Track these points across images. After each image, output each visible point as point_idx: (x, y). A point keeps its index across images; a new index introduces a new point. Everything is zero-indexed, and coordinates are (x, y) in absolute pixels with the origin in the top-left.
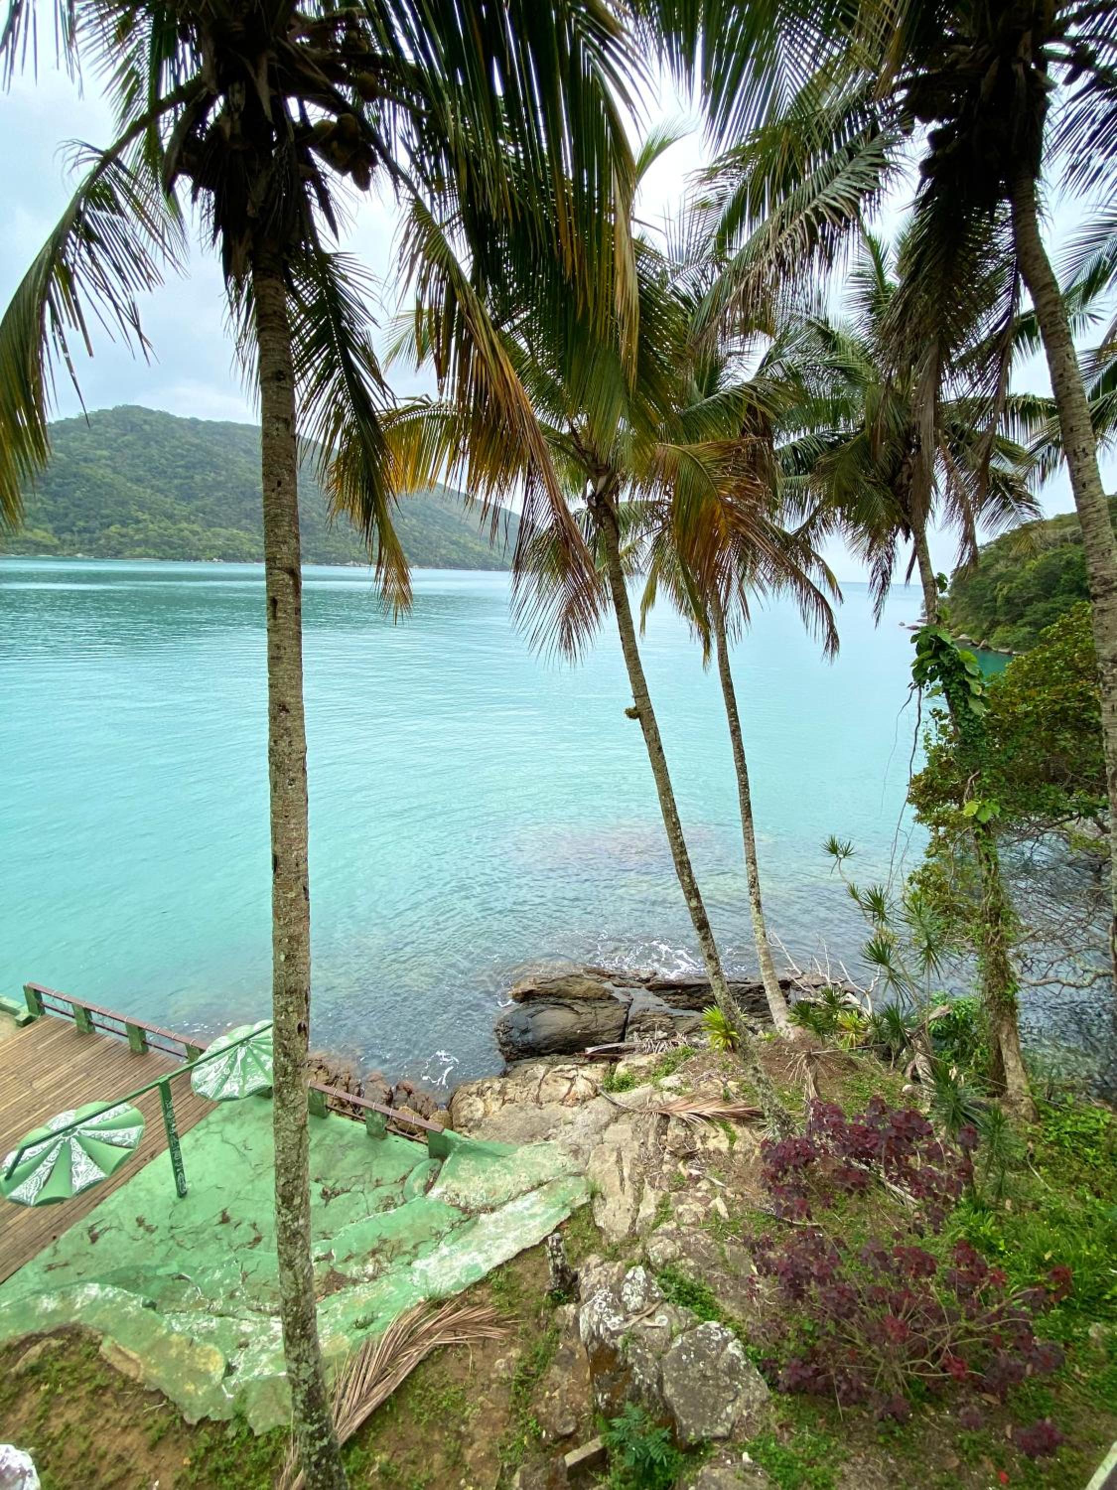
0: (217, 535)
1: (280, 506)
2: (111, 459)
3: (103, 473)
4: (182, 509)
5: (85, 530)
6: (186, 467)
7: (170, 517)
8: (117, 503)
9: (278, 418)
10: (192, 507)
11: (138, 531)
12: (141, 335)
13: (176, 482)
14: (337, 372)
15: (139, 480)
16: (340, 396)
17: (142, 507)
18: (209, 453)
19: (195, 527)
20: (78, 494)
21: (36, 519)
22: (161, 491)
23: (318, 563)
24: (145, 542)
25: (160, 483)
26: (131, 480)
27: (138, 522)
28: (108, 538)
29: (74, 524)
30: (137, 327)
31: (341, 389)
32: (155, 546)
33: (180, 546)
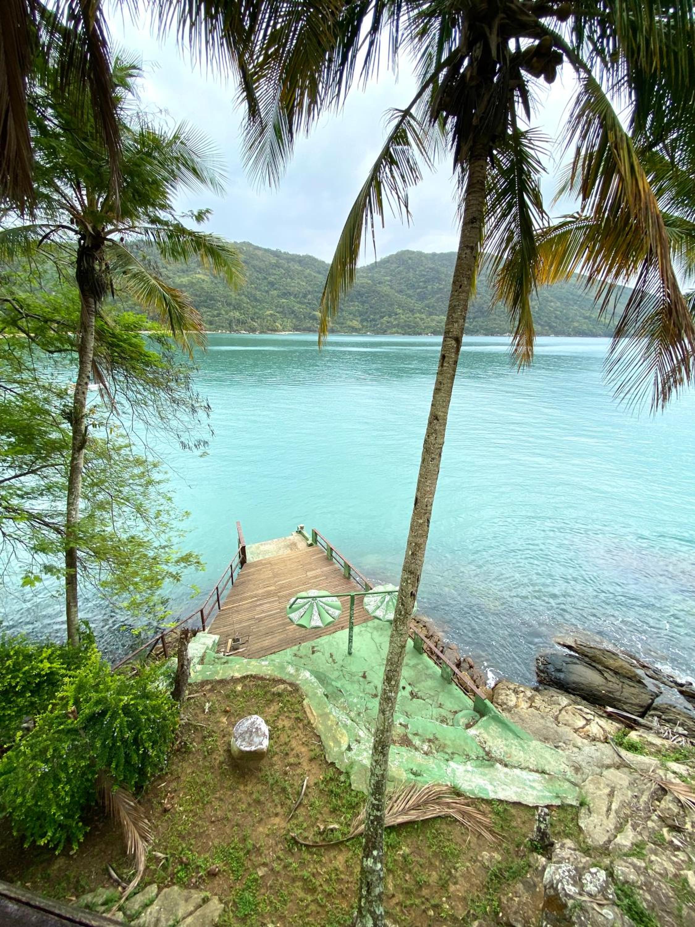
0: (433, 320)
1: (459, 300)
2: (391, 281)
3: (385, 289)
4: (419, 306)
5: (374, 320)
6: (425, 282)
7: (412, 311)
8: (389, 305)
9: (467, 247)
10: (424, 304)
11: (395, 319)
12: (408, 211)
13: (418, 290)
14: (514, 210)
15: (401, 291)
16: (513, 225)
17: (400, 306)
18: (438, 272)
19: (424, 316)
20: (373, 301)
21: (354, 315)
22: (410, 296)
23: (486, 335)
24: (398, 325)
25: (410, 292)
26: (397, 292)
27: (396, 314)
28: (382, 323)
29: (369, 317)
30: (407, 207)
31: (514, 220)
32: (402, 327)
33: (414, 327)
